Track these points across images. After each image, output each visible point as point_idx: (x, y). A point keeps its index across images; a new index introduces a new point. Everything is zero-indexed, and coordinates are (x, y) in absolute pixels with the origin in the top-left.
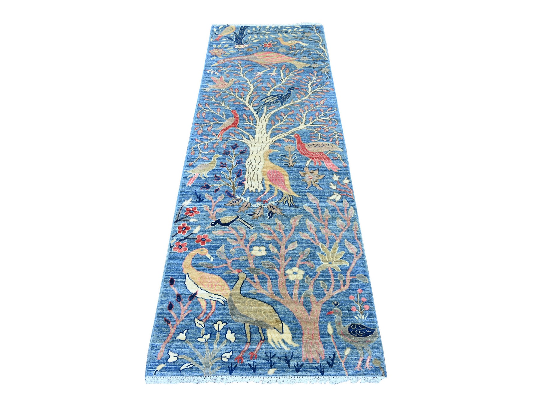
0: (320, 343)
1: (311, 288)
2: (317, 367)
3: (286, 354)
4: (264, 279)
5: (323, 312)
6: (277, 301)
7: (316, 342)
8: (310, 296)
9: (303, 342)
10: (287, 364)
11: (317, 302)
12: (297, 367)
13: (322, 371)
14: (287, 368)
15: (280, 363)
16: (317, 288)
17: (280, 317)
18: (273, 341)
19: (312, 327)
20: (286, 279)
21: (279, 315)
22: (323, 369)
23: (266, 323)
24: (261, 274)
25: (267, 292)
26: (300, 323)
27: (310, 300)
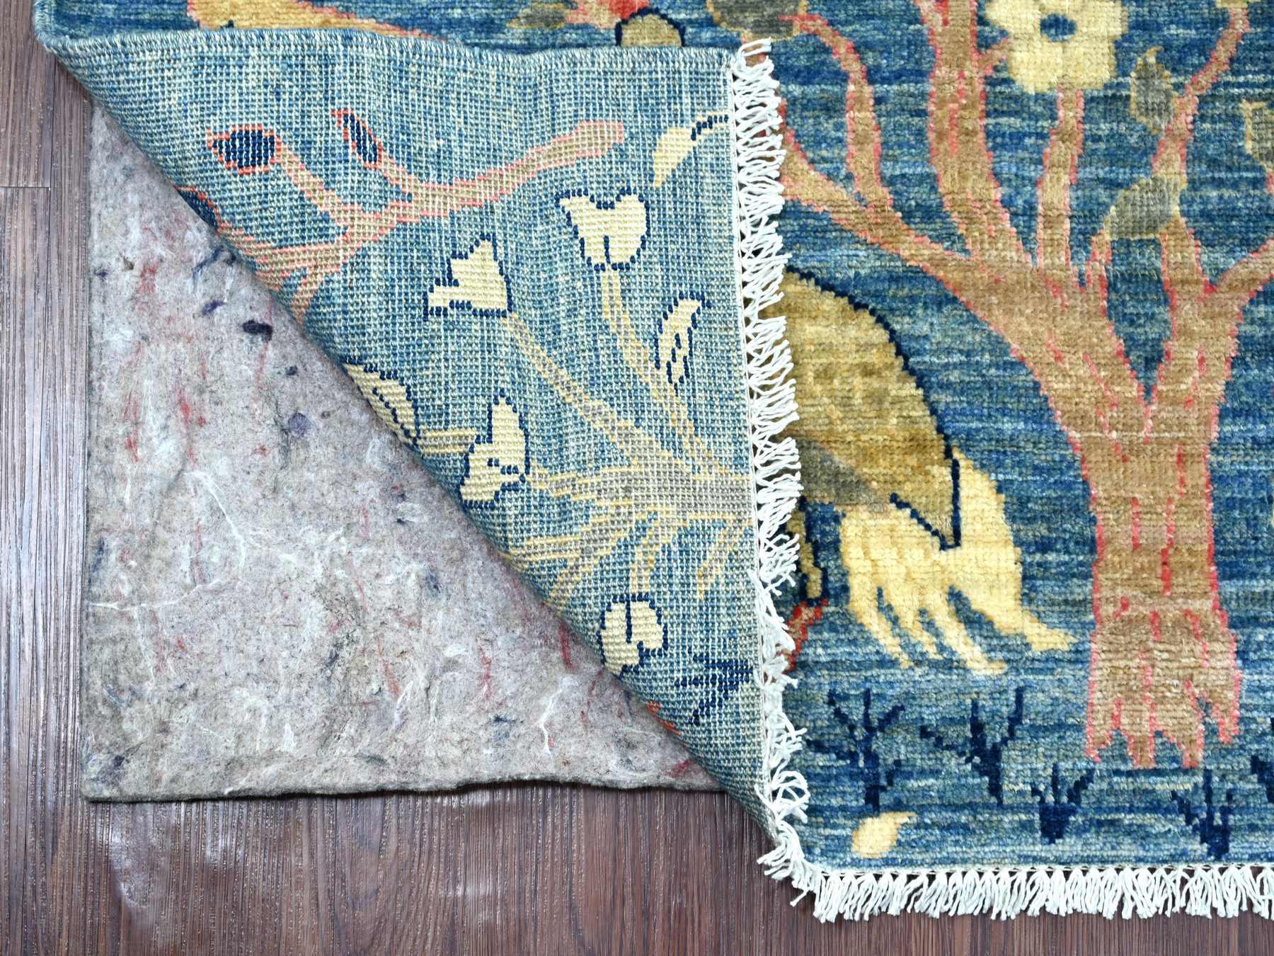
0: (1217, 623)
1: (1168, 162)
2: (1181, 801)
3: (975, 705)
4: (824, 80)
5: (1247, 368)
6: (915, 275)
7: (1187, 613)
8: (1161, 234)
9: (1095, 610)
10: (982, 774)
11: (1211, 287)
12: (1050, 799)
13: (1218, 828)
14: (987, 806)
15: (935, 773)
16: (1214, 163)
17: (941, 407)
18: (890, 608)
19: (1161, 493)
20: (990, 82)
21: (934, 397)
22: (1225, 812)
23: (836, 459)
24: (796, 33)
25: (840, 193)
26: (1079, 455)
27: (1158, 264)
